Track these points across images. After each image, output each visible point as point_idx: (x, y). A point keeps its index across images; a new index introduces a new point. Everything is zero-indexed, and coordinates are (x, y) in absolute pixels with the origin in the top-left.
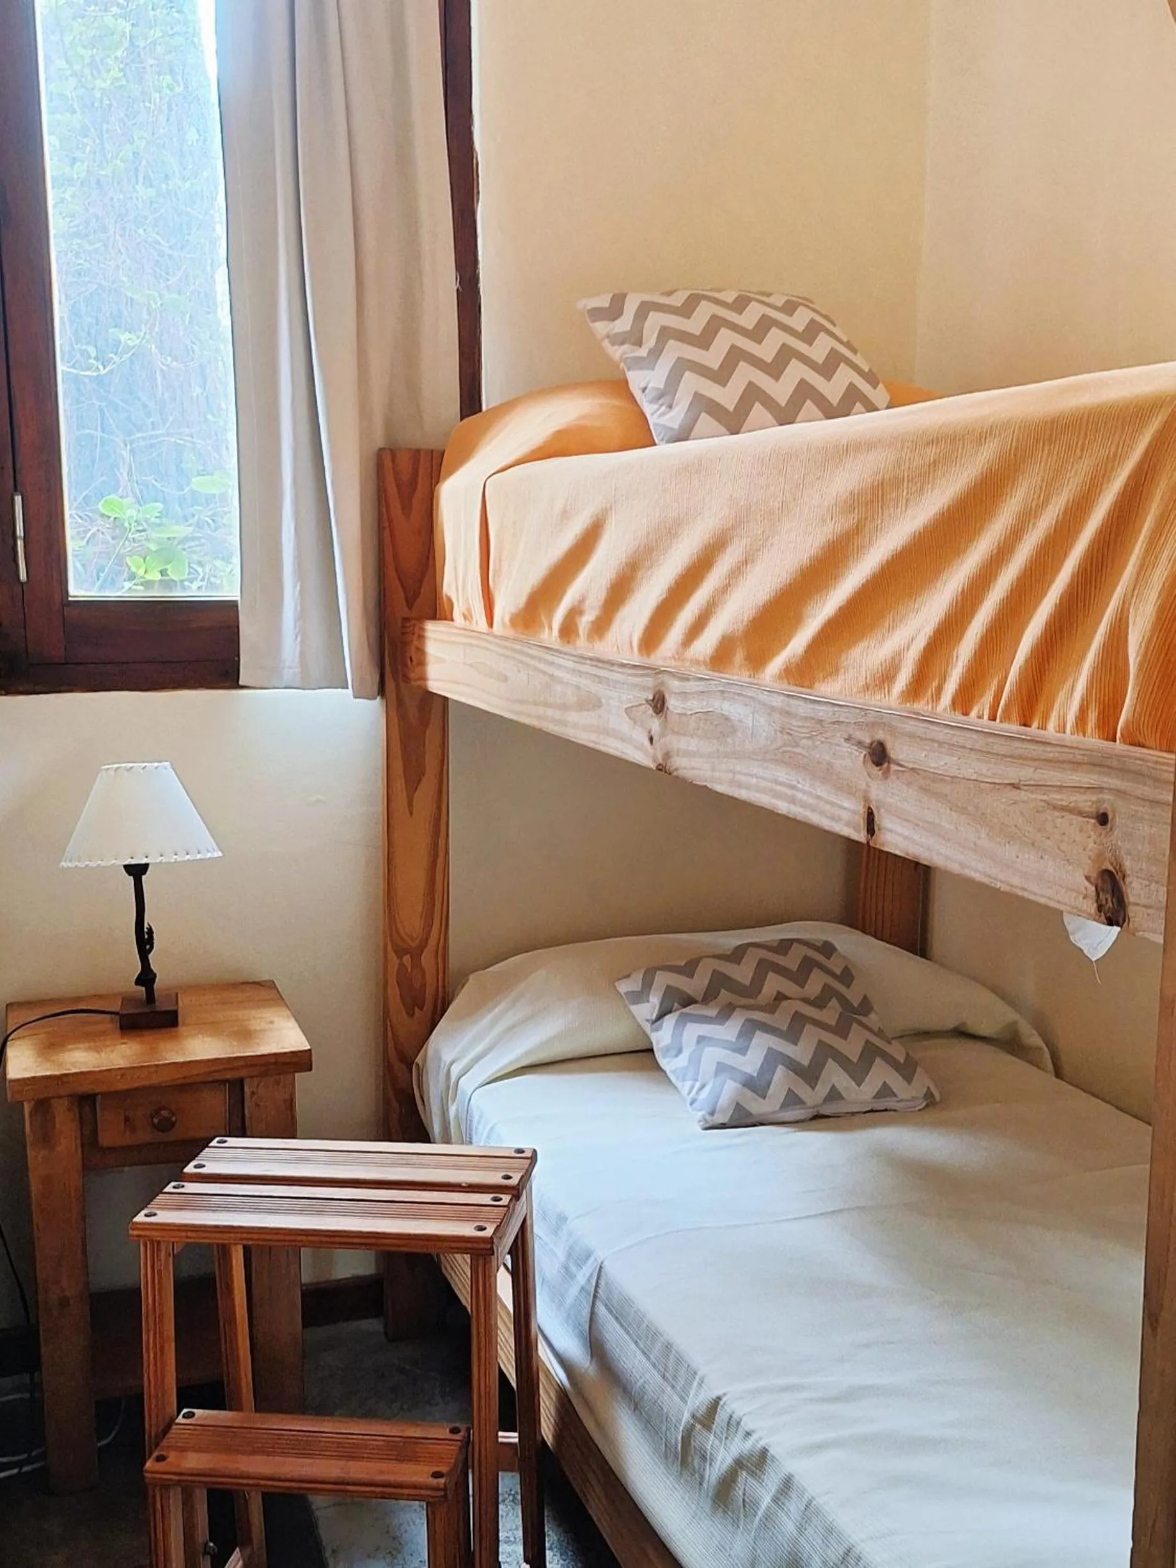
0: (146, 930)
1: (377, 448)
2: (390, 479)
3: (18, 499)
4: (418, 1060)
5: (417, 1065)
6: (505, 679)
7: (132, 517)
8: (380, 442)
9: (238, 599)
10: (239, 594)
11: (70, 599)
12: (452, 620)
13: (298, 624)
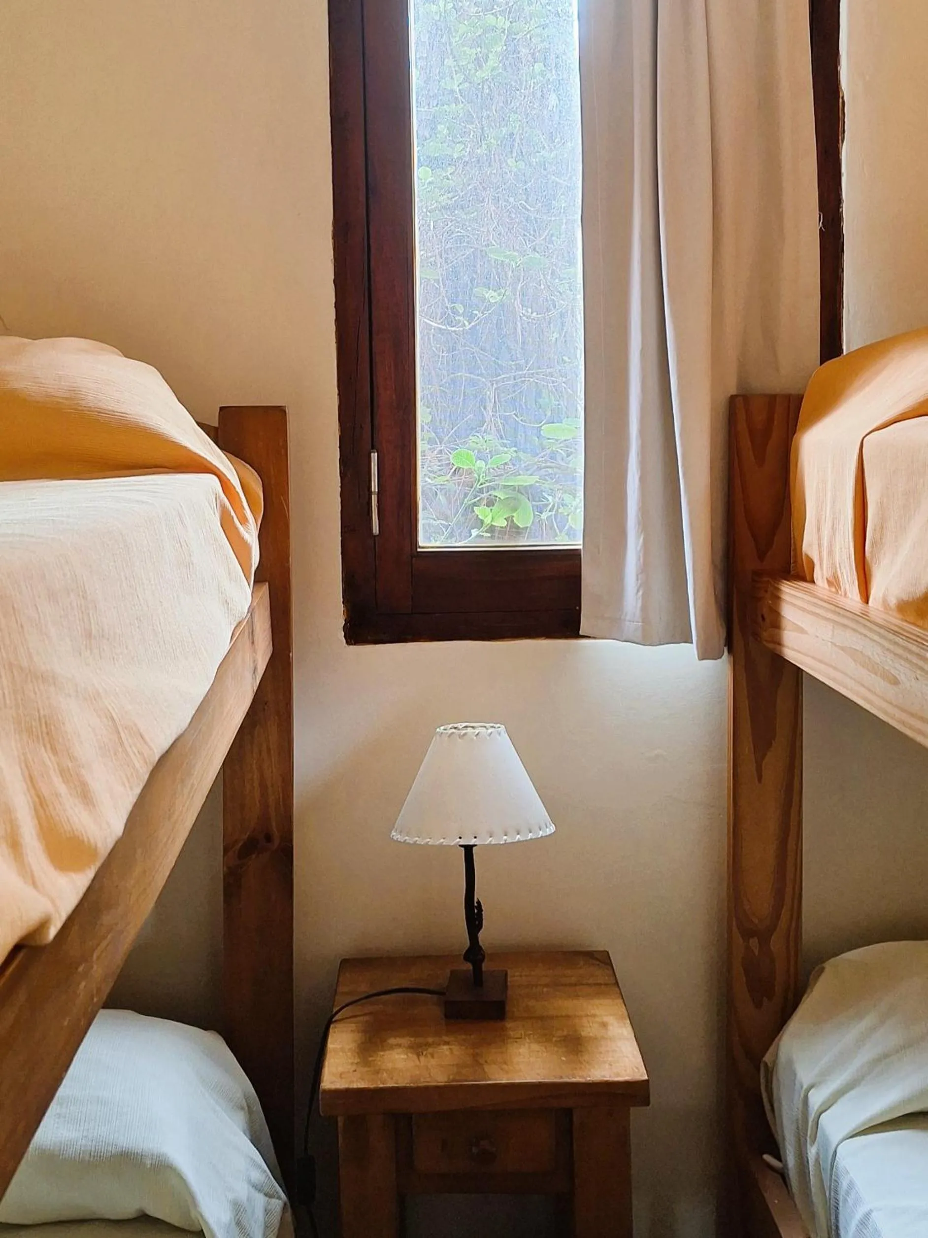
0: (476, 904)
1: (729, 396)
2: (742, 426)
3: (374, 456)
4: (768, 1058)
5: (766, 1064)
6: (895, 682)
7: (481, 468)
8: (733, 391)
9: (581, 547)
10: (581, 542)
11: (419, 550)
12: (813, 582)
13: (639, 576)
